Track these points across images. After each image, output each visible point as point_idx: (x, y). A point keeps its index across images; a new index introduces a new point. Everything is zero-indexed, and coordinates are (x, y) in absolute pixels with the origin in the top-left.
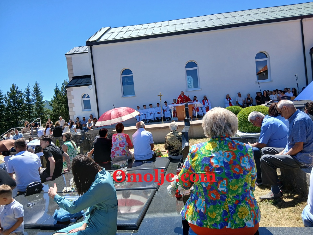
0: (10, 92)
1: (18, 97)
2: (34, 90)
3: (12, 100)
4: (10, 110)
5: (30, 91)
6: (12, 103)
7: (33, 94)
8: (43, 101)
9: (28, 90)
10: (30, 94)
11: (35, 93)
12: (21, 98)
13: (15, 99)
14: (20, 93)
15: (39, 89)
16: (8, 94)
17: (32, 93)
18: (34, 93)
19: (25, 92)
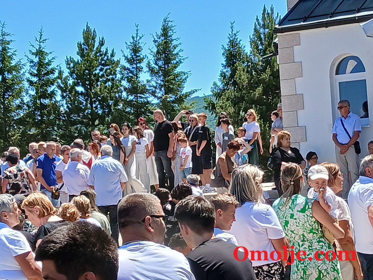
0: (77, 58)
1: (103, 76)
2: (158, 52)
3: (84, 85)
4: (74, 123)
5: (142, 54)
6: (81, 99)
7: (154, 65)
8: (184, 92)
9: (136, 50)
10: (143, 65)
11: (160, 63)
12: (113, 79)
13: (91, 85)
14: (110, 63)
15: (175, 47)
16: (69, 68)
17: (149, 62)
18: (156, 64)
19: (126, 58)
